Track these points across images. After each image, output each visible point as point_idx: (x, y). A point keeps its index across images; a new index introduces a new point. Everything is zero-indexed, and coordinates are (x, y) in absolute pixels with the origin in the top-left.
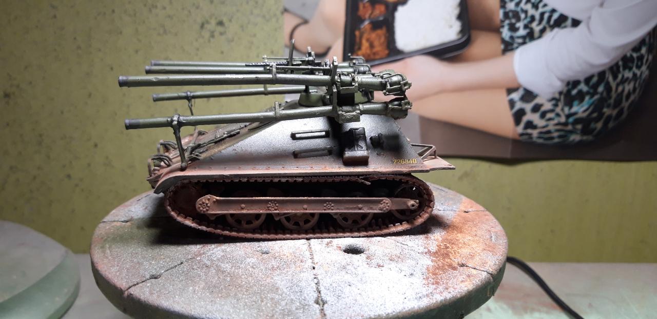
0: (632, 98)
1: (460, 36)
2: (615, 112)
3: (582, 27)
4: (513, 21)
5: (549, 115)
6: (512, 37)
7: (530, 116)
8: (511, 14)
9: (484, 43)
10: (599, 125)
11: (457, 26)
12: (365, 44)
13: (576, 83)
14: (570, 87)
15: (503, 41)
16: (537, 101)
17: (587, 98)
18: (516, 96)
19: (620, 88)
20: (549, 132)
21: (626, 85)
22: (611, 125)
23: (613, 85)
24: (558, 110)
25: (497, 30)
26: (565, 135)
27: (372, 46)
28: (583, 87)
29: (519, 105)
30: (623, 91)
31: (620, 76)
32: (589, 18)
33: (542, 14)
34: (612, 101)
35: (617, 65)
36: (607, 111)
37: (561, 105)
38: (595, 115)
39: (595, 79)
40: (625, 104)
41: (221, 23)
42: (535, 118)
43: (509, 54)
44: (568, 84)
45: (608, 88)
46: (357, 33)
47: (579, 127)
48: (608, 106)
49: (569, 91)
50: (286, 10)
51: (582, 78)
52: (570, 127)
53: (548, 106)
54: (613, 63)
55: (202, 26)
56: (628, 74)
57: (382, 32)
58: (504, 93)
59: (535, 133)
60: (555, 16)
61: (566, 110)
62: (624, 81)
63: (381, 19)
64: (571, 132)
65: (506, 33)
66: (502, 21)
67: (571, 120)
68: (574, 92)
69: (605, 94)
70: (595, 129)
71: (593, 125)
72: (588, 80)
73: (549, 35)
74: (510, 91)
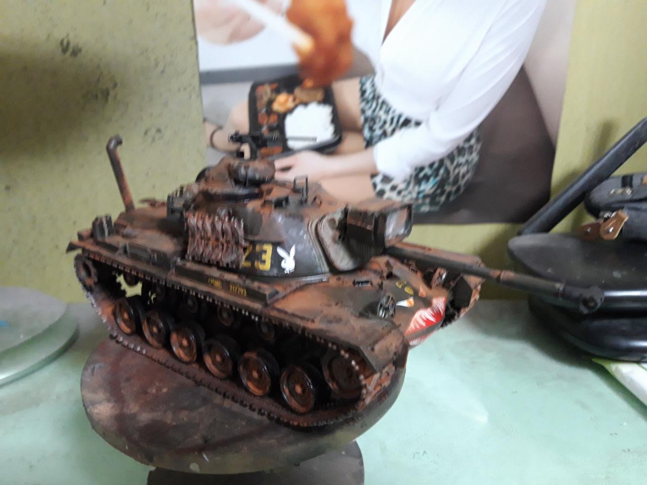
0: (466, 178)
1: (333, 136)
2: (454, 189)
3: (422, 127)
4: (372, 123)
5: (403, 193)
6: (371, 137)
8: (369, 120)
9: (351, 141)
10: (443, 199)
11: (331, 129)
13: (422, 169)
14: (418, 170)
15: (365, 139)
16: (394, 183)
17: (431, 180)
18: (378, 179)
19: (457, 171)
21: (461, 167)
22: (452, 198)
23: (451, 168)
24: (410, 189)
26: (417, 207)
28: (427, 171)
29: (379, 187)
30: (458, 174)
31: (455, 163)
32: (428, 120)
33: (392, 119)
34: (451, 180)
35: (452, 154)
36: (448, 188)
37: (412, 185)
38: (439, 191)
39: (436, 165)
40: (462, 182)
41: (159, 131)
44: (416, 169)
45: (447, 171)
47: (428, 201)
48: (449, 184)
49: (417, 175)
51: (427, 163)
52: (420, 202)
54: (449, 152)
55: (146, 133)
56: (462, 160)
58: (368, 178)
60: (402, 120)
61: (417, 189)
62: (459, 165)
63: (275, 124)
65: (367, 133)
67: (421, 195)
68: (421, 175)
69: (445, 176)
70: (439, 202)
72: (431, 166)
73: (398, 134)
74: (373, 176)
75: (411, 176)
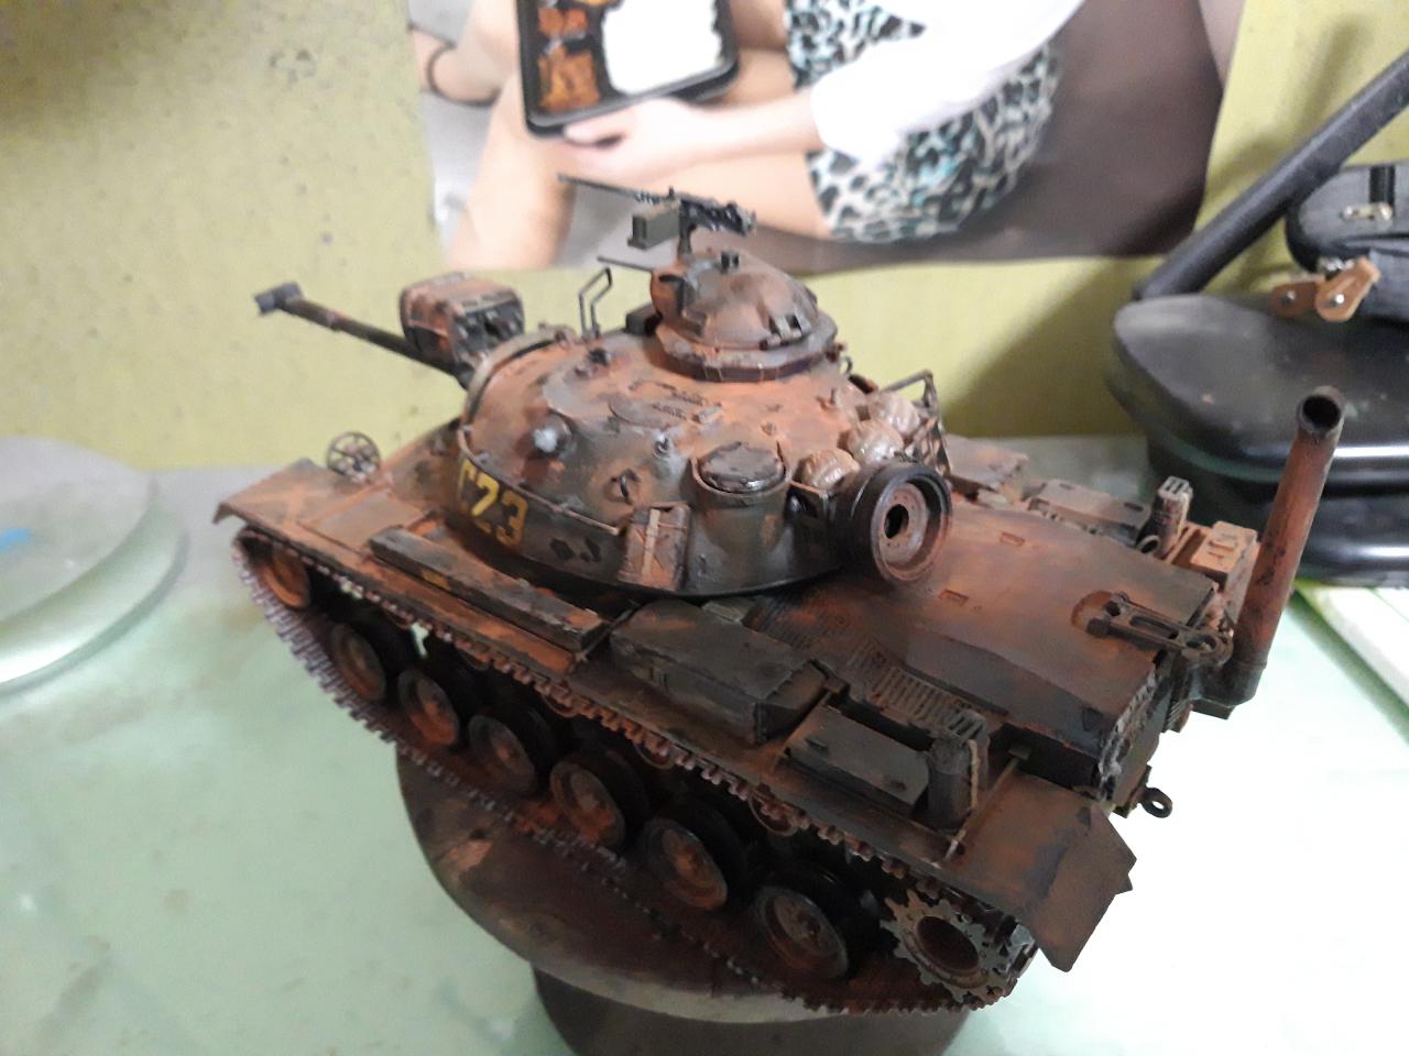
0: (1024, 155)
1: (720, 63)
2: (993, 182)
3: (926, 37)
4: (809, 31)
5: (881, 194)
6: (808, 62)
7: (847, 197)
8: (803, 20)
10: (967, 205)
11: (713, 43)
12: (558, 85)
13: (923, 136)
14: (913, 142)
15: (794, 68)
16: (859, 170)
17: (944, 161)
18: (823, 164)
19: (1001, 140)
20: (882, 223)
21: (1011, 132)
22: (988, 203)
23: (988, 132)
24: (896, 183)
25: (781, 48)
26: (909, 226)
27: (570, 85)
28: (936, 142)
29: (827, 180)
30: (1005, 146)
31: (999, 121)
33: (857, 19)
34: (987, 163)
35: (993, 101)
36: (979, 181)
37: (899, 174)
38: (959, 189)
39: (955, 129)
40: (1011, 167)
41: (303, 55)
42: (856, 200)
43: (804, 91)
44: (910, 137)
45: (980, 141)
46: (542, 64)
47: (933, 210)
48: (983, 171)
49: (911, 152)
50: (412, 27)
51: (933, 126)
52: (917, 213)
53: (876, 178)
55: (273, 62)
56: (1014, 114)
57: (584, 60)
58: (800, 160)
59: (858, 227)
60: (881, 20)
62: (1007, 127)
63: (581, 36)
64: (919, 220)
65: (797, 53)
66: (790, 33)
67: (919, 199)
68: (921, 151)
69: (975, 153)
70: (959, 213)
71: (955, 206)
72: (944, 130)
74: (812, 155)
75: (898, 155)
